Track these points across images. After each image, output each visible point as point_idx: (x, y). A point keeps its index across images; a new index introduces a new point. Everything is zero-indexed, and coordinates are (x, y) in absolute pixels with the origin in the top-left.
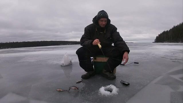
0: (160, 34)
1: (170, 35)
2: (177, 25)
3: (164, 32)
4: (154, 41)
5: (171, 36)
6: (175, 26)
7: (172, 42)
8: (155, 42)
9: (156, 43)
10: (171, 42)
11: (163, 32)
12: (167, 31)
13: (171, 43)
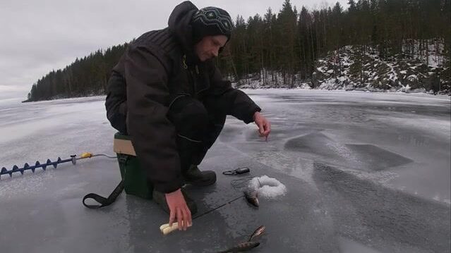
0: (41, 79)
1: (67, 81)
2: (83, 58)
3: (51, 73)
4: (27, 99)
5: (70, 83)
6: (79, 59)
7: (72, 96)
8: (30, 100)
9: (33, 103)
10: (69, 97)
11: (48, 73)
12: (59, 71)
13: (71, 99)
